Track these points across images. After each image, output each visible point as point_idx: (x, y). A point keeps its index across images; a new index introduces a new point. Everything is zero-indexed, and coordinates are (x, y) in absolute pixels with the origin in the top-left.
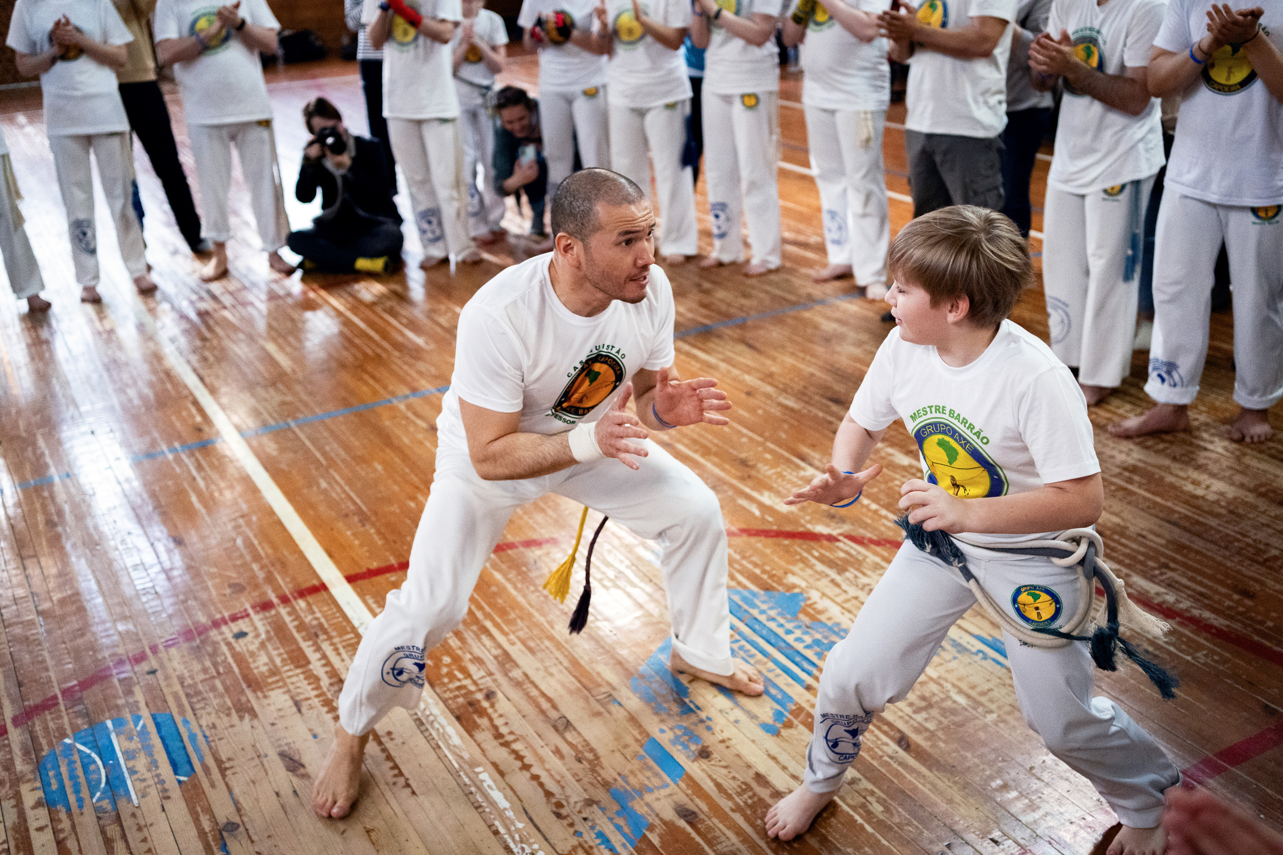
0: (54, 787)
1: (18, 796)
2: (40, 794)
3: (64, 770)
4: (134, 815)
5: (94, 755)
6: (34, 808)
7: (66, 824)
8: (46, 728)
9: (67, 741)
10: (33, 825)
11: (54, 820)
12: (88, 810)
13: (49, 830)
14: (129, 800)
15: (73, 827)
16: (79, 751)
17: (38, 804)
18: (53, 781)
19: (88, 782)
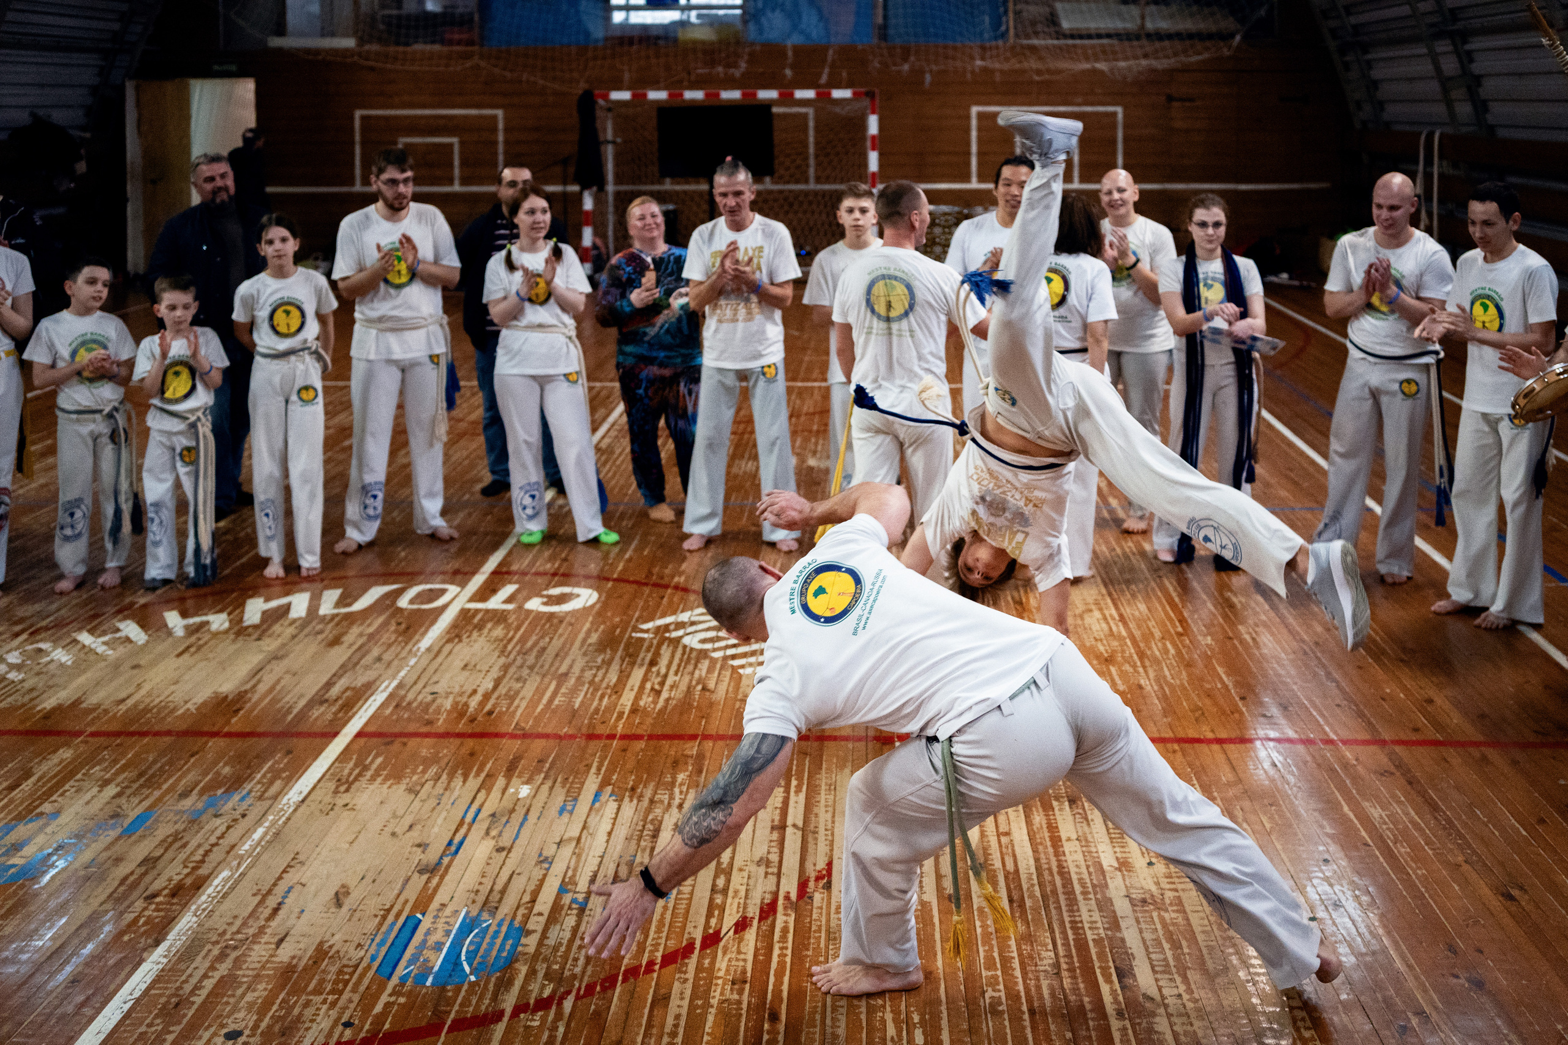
0: (510, 942)
1: (540, 944)
2: (523, 941)
3: (494, 953)
4: (474, 902)
5: (463, 958)
6: (534, 931)
7: (522, 911)
8: (481, 999)
9: (473, 978)
10: (543, 920)
11: (527, 918)
12: (500, 915)
13: (535, 911)
14: (468, 913)
15: (517, 908)
16: (470, 965)
17: (529, 933)
18: (508, 947)
19: (483, 938)
